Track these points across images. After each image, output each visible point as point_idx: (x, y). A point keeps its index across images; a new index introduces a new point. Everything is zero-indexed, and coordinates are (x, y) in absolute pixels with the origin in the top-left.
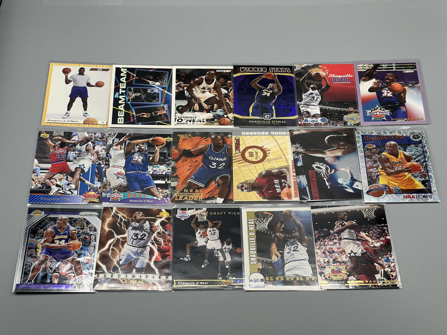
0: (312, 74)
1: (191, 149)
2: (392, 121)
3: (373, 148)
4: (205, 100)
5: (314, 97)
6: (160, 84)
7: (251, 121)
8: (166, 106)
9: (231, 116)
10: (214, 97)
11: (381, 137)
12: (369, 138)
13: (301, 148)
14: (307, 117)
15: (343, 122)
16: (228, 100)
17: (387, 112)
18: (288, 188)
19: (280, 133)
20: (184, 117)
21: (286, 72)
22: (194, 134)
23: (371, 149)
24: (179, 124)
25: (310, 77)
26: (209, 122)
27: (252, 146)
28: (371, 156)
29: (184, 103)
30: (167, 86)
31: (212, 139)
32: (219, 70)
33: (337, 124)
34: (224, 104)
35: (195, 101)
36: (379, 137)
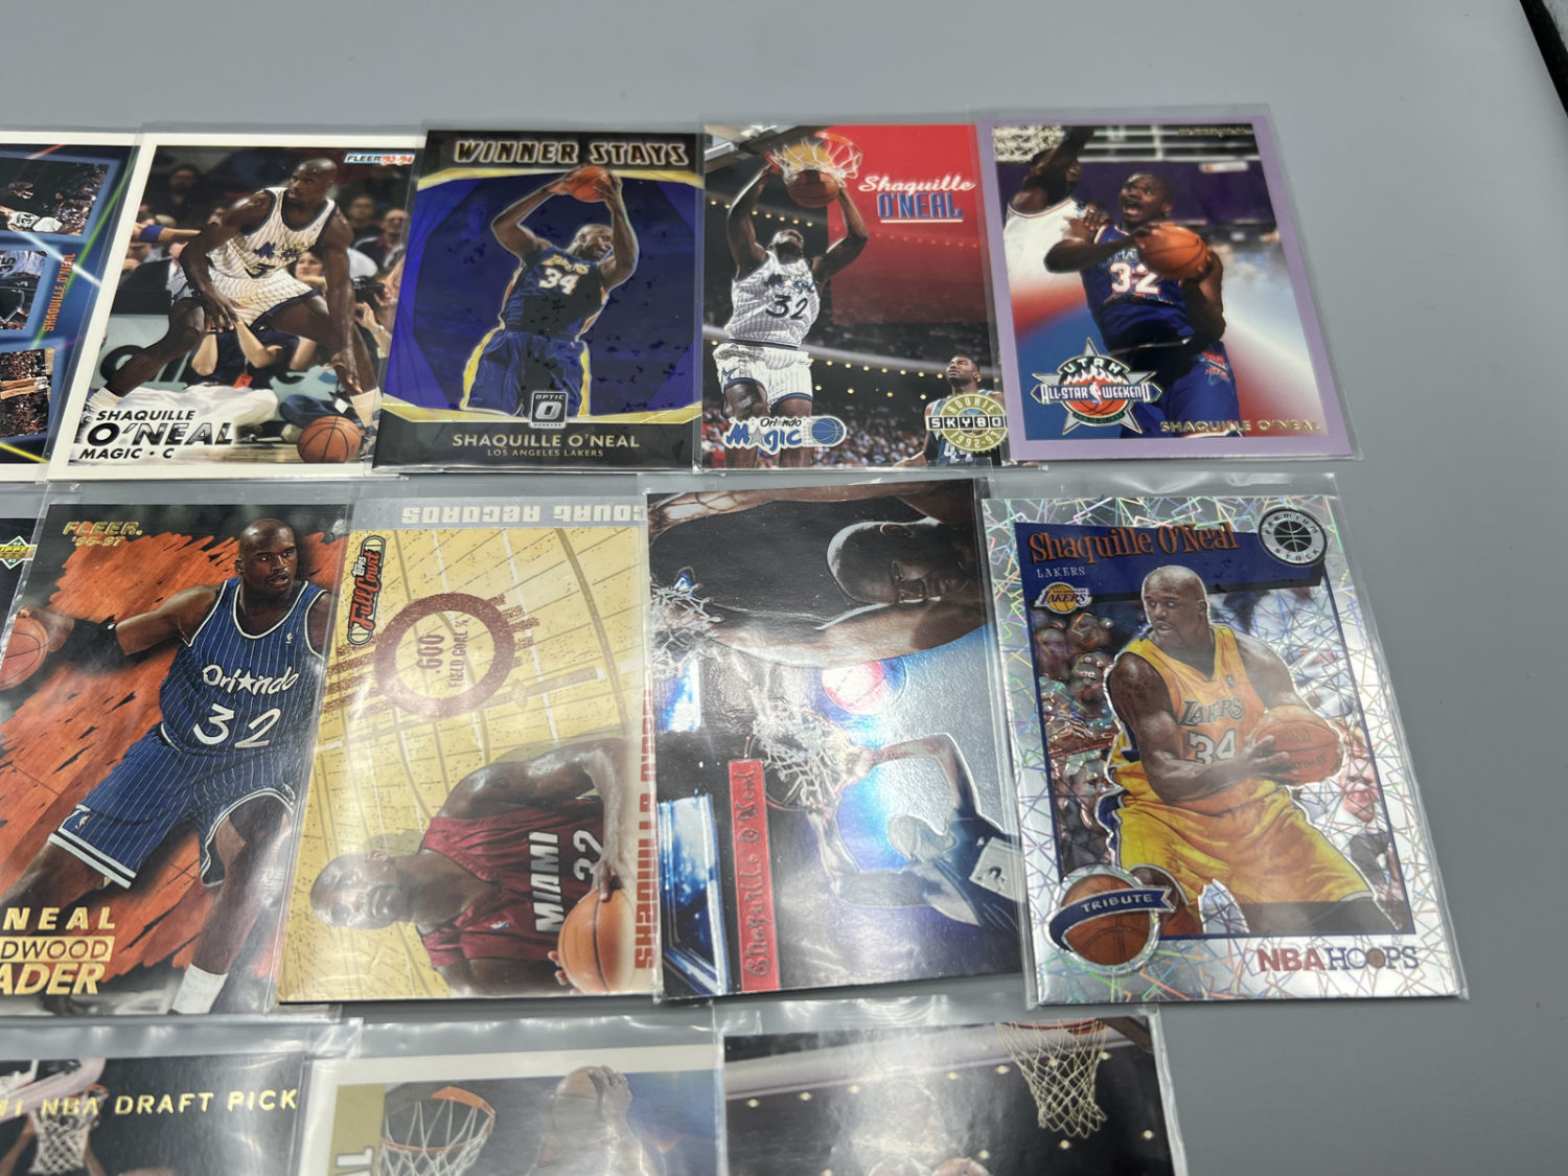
0: (786, 175)
1: (116, 618)
2: (1165, 435)
3: (1079, 611)
4: (259, 314)
5: (788, 298)
6: (58, 225)
7: (463, 439)
8: (54, 351)
9: (370, 402)
10: (305, 298)
11: (1115, 538)
12: (1053, 544)
13: (700, 610)
14: (746, 414)
15: (921, 444)
16: (371, 312)
17: (1138, 384)
18: (603, 896)
19: (603, 511)
20: (128, 415)
21: (668, 166)
22: (155, 519)
23: (1067, 618)
24: (94, 460)
25: (776, 191)
26: (254, 441)
27: (441, 596)
28: (1070, 665)
29: (149, 331)
30: (86, 237)
31: (247, 548)
32: (359, 156)
33: (895, 455)
34: (349, 335)
35: (205, 321)
36: (1106, 540)
